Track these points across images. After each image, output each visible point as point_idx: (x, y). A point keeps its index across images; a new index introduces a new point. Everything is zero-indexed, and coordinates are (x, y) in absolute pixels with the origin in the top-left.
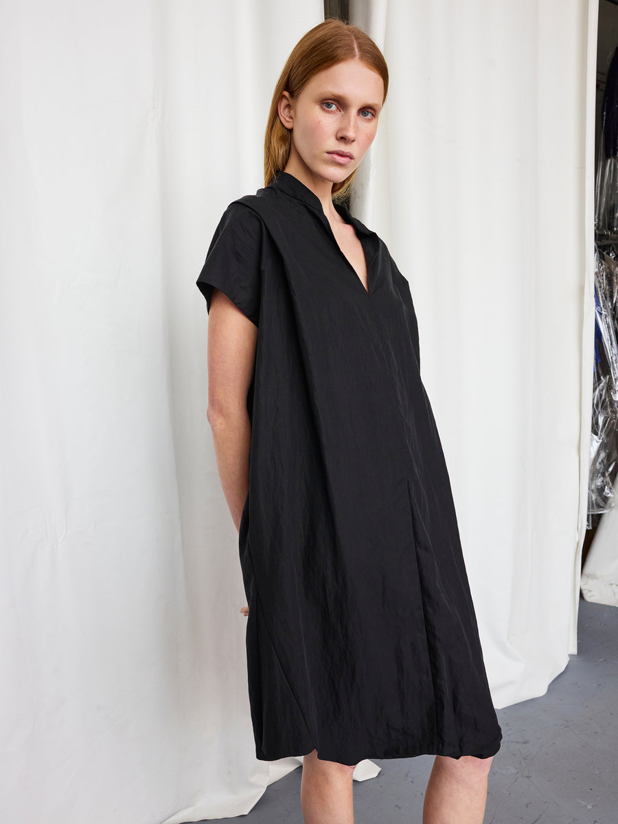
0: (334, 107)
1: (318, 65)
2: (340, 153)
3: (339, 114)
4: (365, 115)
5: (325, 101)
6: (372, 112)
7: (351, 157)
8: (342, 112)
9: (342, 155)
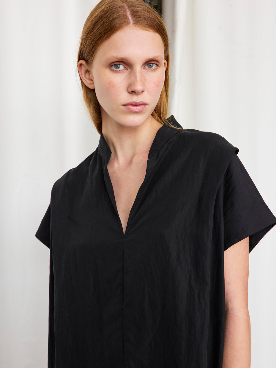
0: (122, 67)
1: (101, 37)
2: (134, 104)
3: (126, 72)
4: (150, 66)
5: (113, 64)
6: (155, 62)
7: (145, 104)
8: (129, 70)
9: (136, 105)
